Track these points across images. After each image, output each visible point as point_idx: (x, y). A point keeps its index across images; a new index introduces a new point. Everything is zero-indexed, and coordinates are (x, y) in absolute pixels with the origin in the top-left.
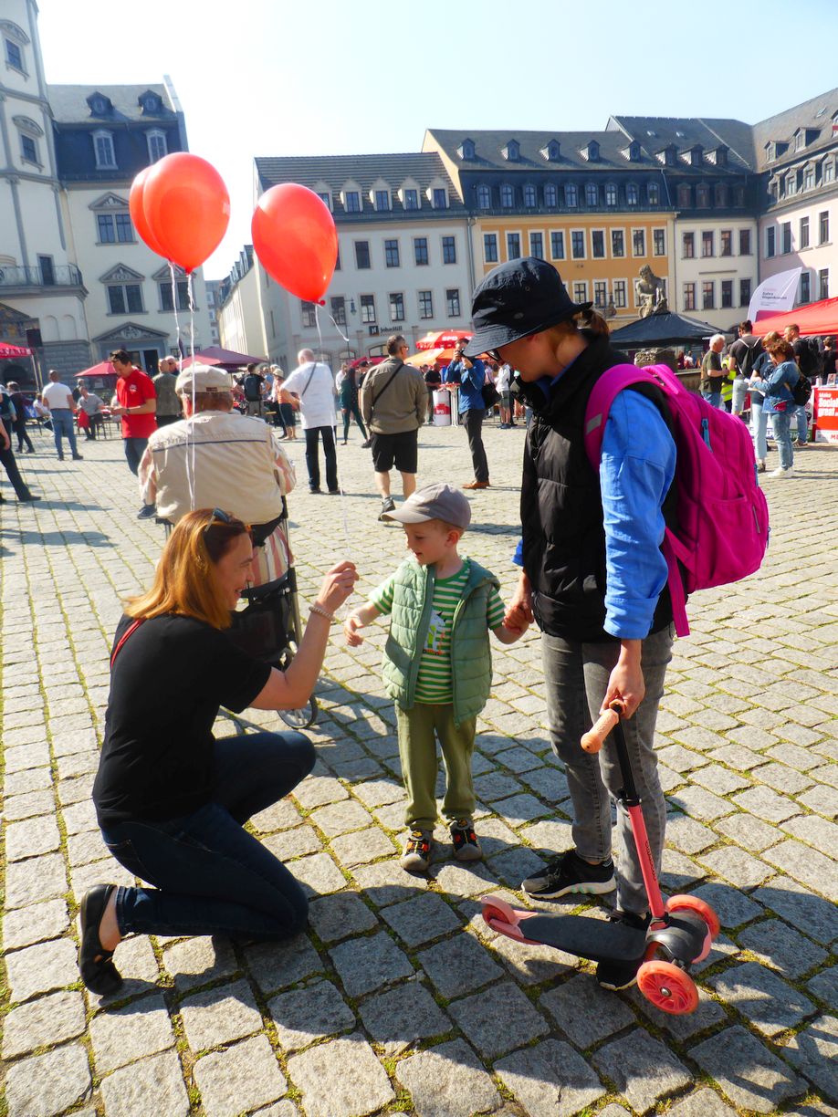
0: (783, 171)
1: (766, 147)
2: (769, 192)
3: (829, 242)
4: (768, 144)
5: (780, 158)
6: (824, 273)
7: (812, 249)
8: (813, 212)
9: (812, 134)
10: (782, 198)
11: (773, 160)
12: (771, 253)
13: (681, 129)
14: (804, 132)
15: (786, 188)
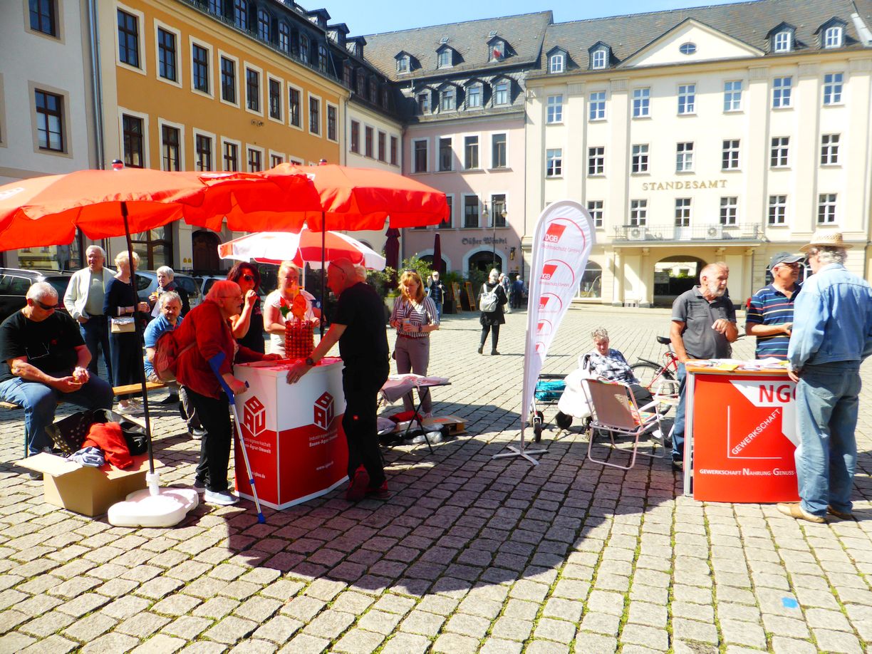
0: (435, 86)
3: (507, 166)
6: (499, 199)
7: (482, 172)
9: (458, 57)
10: (436, 112)
11: (408, 71)
12: (422, 166)
14: (450, 51)
15: (441, 102)
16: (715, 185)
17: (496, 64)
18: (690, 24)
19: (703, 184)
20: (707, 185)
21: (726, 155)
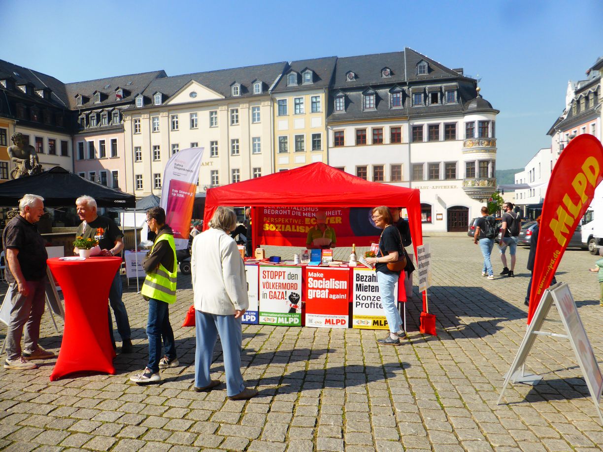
0: (87, 112)
1: (76, 97)
2: (79, 122)
3: (118, 156)
4: (77, 95)
5: (85, 104)
6: (115, 173)
7: (107, 159)
8: (108, 138)
9: (104, 97)
10: (88, 127)
11: (81, 105)
12: (82, 157)
13: (16, 71)
14: (99, 94)
15: (90, 122)
16: (208, 164)
17: (118, 101)
18: (193, 83)
19: (203, 163)
20: (205, 164)
21: (212, 149)
